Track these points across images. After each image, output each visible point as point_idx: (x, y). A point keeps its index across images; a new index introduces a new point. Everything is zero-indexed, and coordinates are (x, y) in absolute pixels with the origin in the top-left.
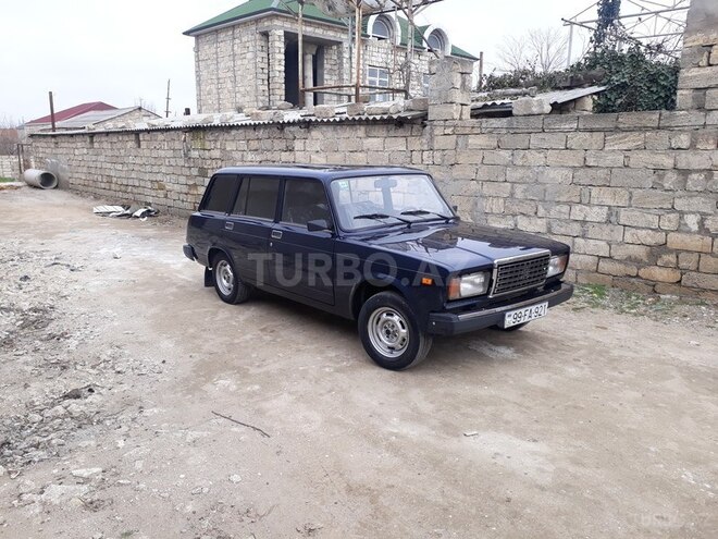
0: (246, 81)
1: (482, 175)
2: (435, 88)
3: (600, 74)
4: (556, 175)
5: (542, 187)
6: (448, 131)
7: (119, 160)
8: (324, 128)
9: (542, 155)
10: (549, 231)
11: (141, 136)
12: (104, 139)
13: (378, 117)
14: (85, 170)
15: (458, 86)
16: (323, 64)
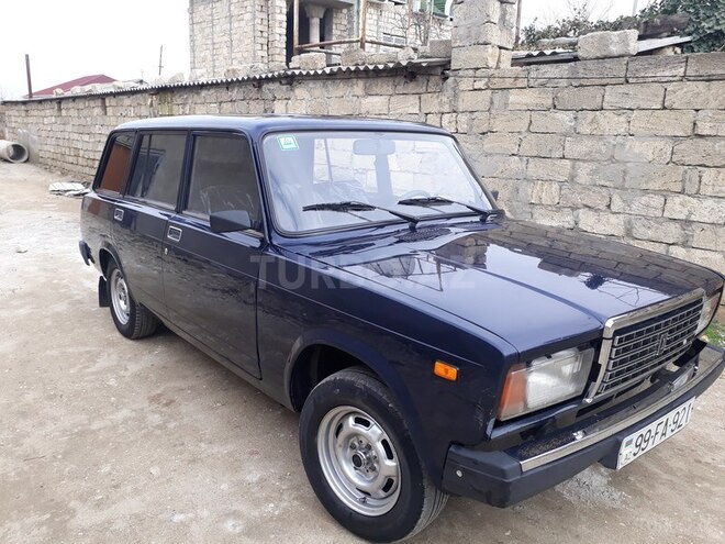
0: (243, 47)
1: (528, 148)
2: (462, 23)
3: (683, 20)
4: (644, 150)
5: (620, 167)
6: (480, 84)
7: (86, 130)
8: (311, 85)
9: (622, 119)
10: (629, 233)
11: (107, 100)
12: (71, 105)
13: (381, 67)
14: (54, 141)
15: (497, 21)
16: (331, 30)
